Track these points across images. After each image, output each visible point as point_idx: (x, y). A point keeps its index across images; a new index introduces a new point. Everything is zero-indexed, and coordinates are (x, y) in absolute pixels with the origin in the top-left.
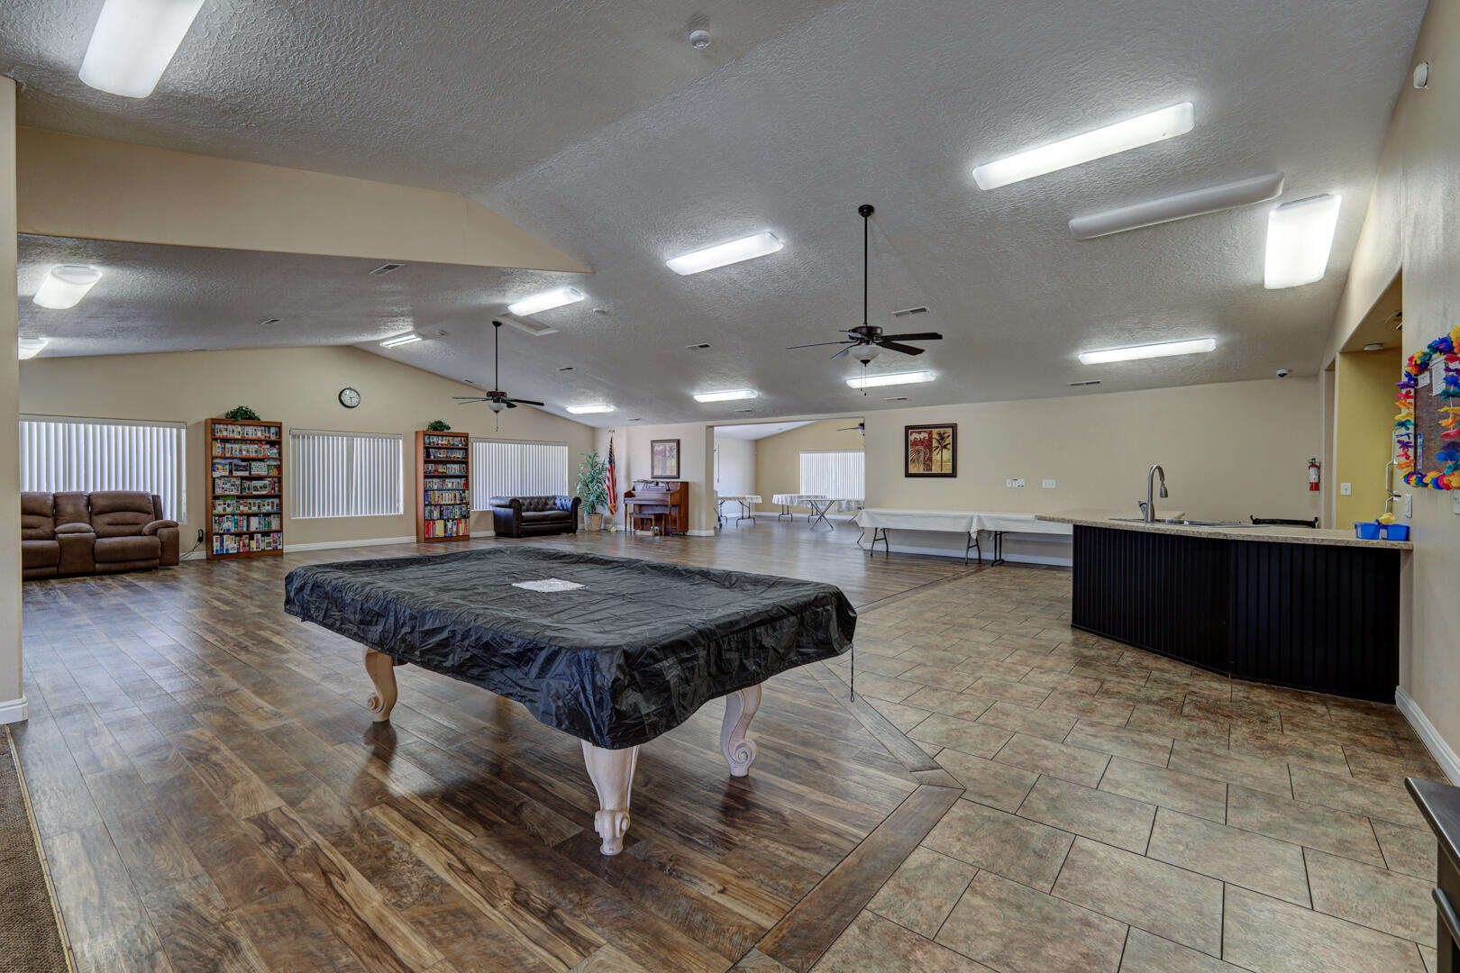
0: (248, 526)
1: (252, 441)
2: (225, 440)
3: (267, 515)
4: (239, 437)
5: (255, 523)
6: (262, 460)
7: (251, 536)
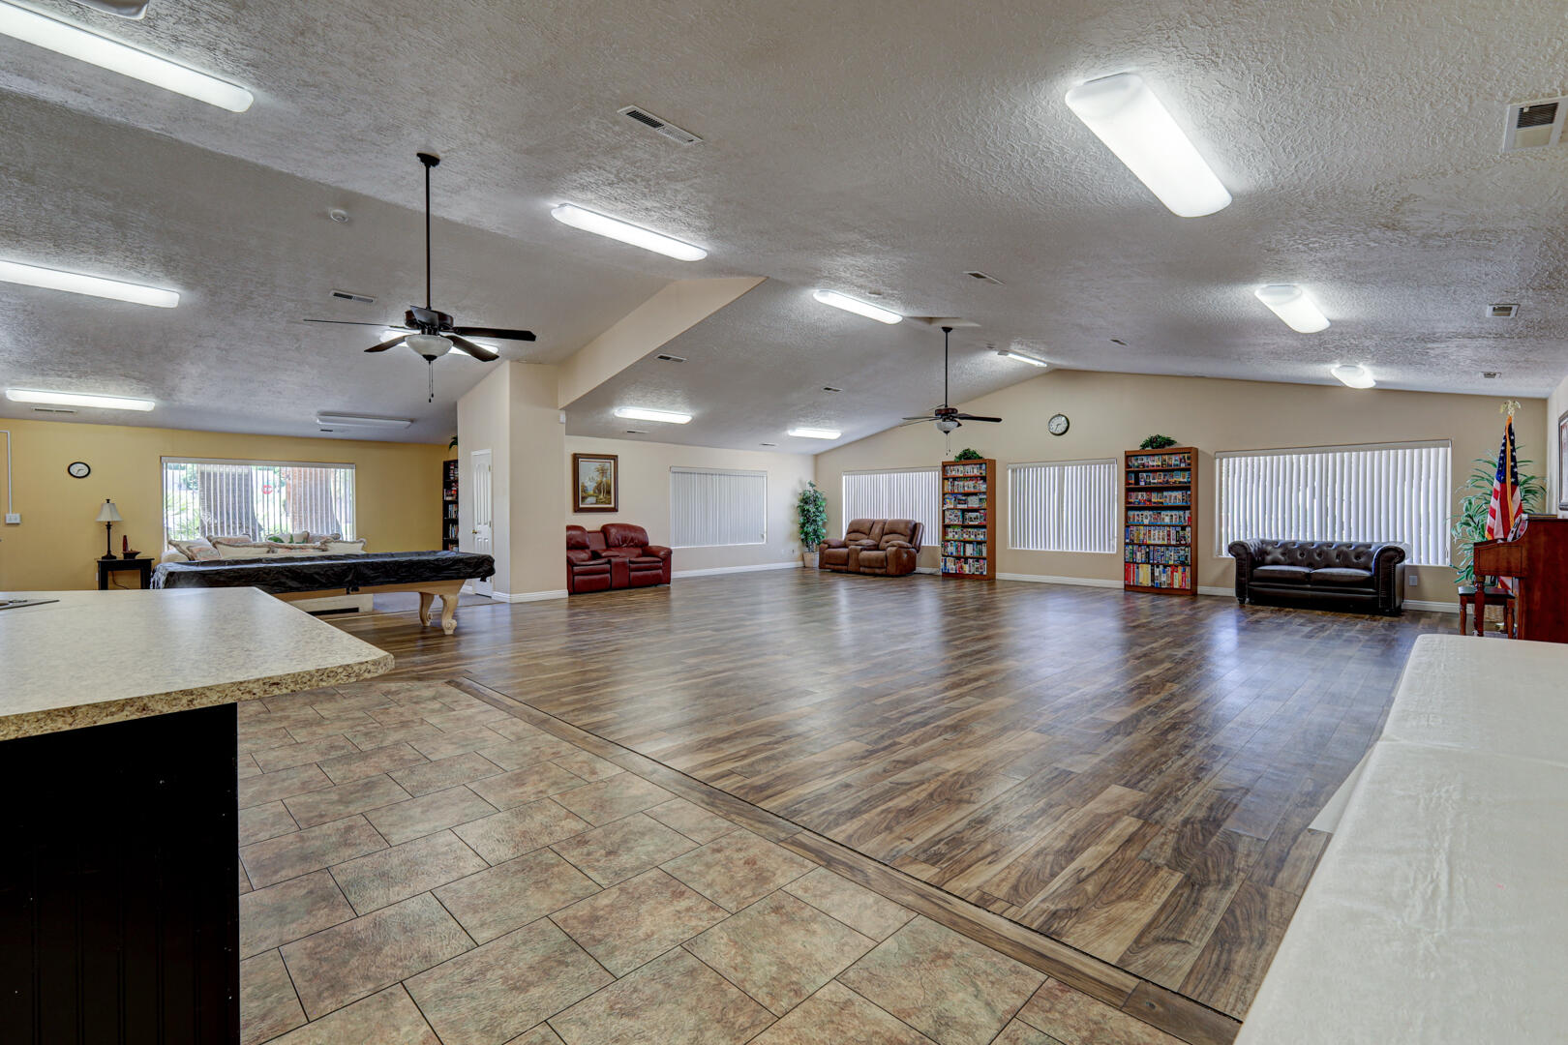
0: (964, 551)
1: (971, 478)
2: (955, 479)
3: (980, 543)
4: (961, 475)
5: (969, 550)
6: (975, 494)
7: (966, 559)
